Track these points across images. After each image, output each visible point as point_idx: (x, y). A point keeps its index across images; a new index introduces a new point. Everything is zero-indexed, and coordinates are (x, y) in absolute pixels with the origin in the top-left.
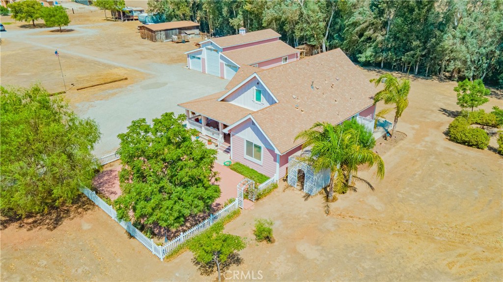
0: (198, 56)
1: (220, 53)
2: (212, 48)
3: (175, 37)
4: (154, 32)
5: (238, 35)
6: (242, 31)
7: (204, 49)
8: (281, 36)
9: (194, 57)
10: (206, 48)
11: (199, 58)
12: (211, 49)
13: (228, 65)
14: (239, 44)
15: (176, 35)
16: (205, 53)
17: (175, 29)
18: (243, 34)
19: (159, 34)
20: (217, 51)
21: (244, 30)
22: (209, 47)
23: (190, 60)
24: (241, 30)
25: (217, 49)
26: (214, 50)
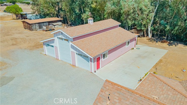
0: (52, 44)
1: (71, 43)
2: (63, 37)
3: (44, 28)
4: (31, 24)
5: (87, 24)
6: (91, 21)
7: (56, 38)
8: (120, 24)
9: (49, 45)
10: (58, 37)
11: (53, 46)
12: (62, 39)
13: (79, 54)
14: (89, 32)
15: (46, 26)
16: (57, 43)
17: (46, 22)
18: (91, 23)
19: (34, 26)
20: (67, 40)
21: (92, 20)
22: (60, 36)
23: (45, 47)
24: (89, 20)
25: (67, 39)
26: (65, 40)
